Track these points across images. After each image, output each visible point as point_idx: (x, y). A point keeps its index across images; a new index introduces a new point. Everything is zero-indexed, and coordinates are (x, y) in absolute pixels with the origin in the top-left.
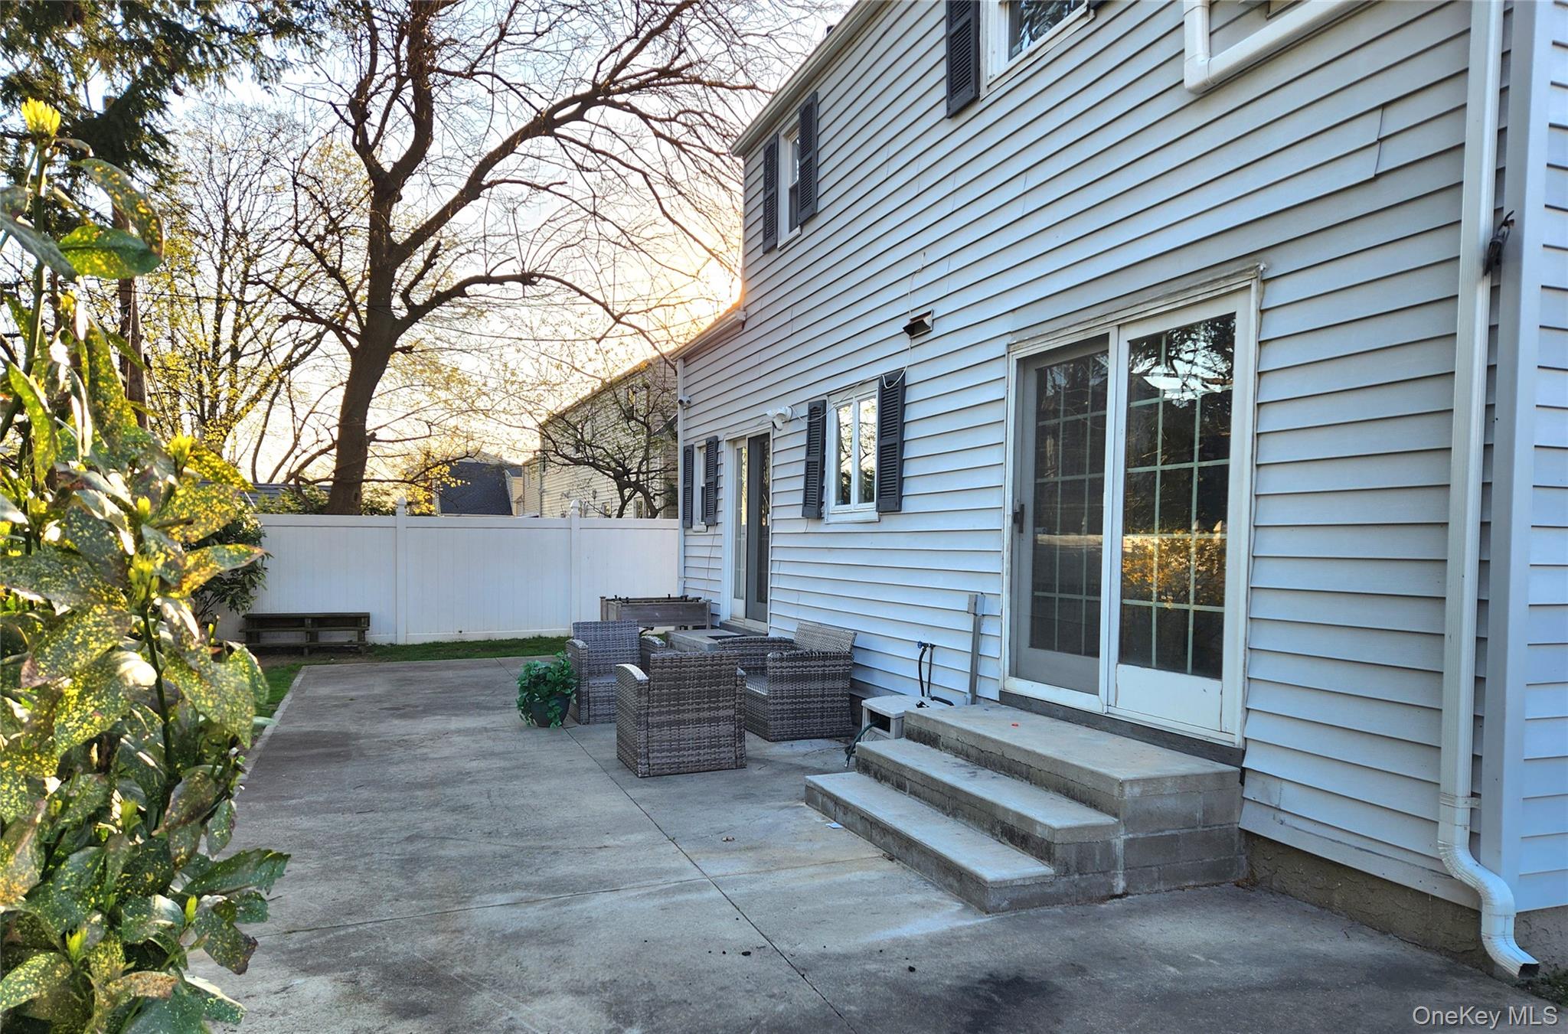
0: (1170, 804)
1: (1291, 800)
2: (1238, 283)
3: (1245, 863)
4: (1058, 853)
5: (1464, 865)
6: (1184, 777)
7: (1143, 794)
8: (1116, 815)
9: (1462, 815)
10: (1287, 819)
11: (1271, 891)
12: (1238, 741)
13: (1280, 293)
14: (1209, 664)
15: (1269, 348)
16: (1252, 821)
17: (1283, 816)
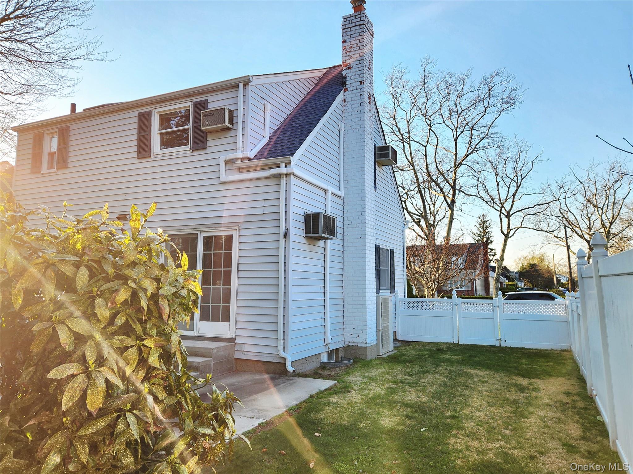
0: (222, 353)
1: (247, 348)
2: (234, 228)
3: (235, 366)
4: (200, 368)
5: (282, 354)
6: (224, 346)
7: (217, 351)
8: (211, 357)
9: (282, 344)
10: (246, 353)
11: (241, 371)
12: (234, 336)
13: (243, 232)
14: (226, 318)
15: (241, 244)
16: (238, 355)
17: (244, 352)
